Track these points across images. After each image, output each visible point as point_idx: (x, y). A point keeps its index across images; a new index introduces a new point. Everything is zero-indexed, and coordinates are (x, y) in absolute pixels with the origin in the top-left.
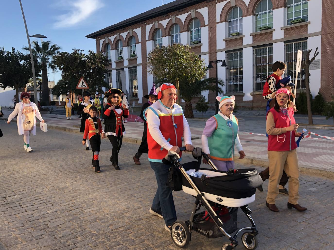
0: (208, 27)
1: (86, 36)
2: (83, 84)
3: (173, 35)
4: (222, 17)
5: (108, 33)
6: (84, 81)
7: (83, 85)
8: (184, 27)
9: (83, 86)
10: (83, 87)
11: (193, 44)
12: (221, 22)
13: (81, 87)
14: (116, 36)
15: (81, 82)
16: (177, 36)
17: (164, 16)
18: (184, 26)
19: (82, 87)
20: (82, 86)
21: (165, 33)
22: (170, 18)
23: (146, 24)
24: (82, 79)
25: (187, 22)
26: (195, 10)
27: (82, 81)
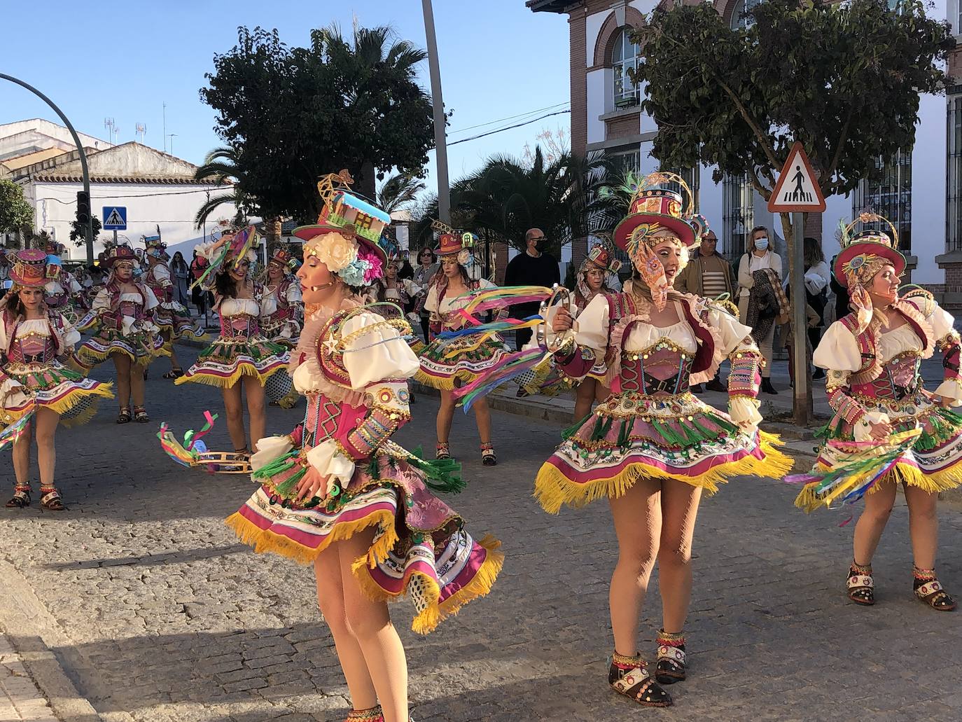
1: (527, 4)
2: (799, 186)
6: (804, 171)
7: (799, 191)
9: (802, 194)
10: (799, 203)
13: (792, 203)
15: (792, 172)
19: (796, 203)
20: (795, 194)
24: (798, 153)
27: (798, 168)
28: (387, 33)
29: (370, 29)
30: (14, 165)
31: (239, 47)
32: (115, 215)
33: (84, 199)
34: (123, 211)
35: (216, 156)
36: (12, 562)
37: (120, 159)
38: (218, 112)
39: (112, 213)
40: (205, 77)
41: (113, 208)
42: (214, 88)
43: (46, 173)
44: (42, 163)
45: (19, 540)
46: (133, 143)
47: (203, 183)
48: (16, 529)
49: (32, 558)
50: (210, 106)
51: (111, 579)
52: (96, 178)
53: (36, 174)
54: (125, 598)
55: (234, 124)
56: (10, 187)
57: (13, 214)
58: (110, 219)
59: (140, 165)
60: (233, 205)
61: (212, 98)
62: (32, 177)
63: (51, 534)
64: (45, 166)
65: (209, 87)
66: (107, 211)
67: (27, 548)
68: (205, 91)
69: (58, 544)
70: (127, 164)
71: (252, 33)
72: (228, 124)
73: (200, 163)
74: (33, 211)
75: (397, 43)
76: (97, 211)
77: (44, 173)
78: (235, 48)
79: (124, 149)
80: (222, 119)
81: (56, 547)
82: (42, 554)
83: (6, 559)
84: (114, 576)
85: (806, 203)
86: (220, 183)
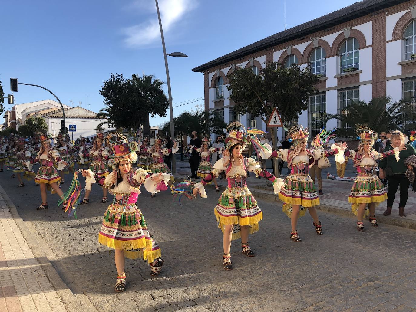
0: (371, 48)
1: (192, 70)
2: (276, 120)
3: (313, 62)
4: (397, 32)
5: (221, 64)
6: (277, 115)
7: (276, 121)
8: (332, 51)
9: (277, 122)
10: (276, 124)
11: (346, 72)
12: (394, 39)
13: (274, 124)
14: (231, 67)
15: (274, 116)
16: (318, 63)
17: (302, 38)
18: (332, 49)
19: (275, 124)
20: (275, 122)
21: (303, 60)
22: (310, 40)
23: (273, 50)
24: (275, 110)
25: (337, 45)
26: (350, 27)
27: (275, 115)
28: (153, 77)
29: (148, 75)
30: (42, 113)
31: (111, 79)
32: (73, 127)
33: (63, 123)
34: (75, 126)
35: (103, 110)
36: (41, 235)
37: (74, 111)
38: (104, 97)
39: (72, 127)
40: (101, 87)
41: (72, 125)
42: (103, 90)
43: (52, 115)
44: (51, 112)
45: (43, 227)
46: (78, 107)
47: (99, 118)
48: (42, 223)
49: (47, 233)
50: (102, 95)
51: (73, 240)
52: (67, 117)
53: (49, 115)
54: (78, 246)
55: (109, 101)
56: (41, 119)
57: (42, 127)
58: (71, 128)
59: (80, 113)
60: (107, 124)
61: (103, 93)
62: (48, 116)
63: (53, 225)
64: (52, 113)
65: (102, 90)
66: (70, 126)
67: (46, 230)
68: (101, 91)
69: (56, 228)
70: (76, 113)
71: (115, 75)
72: (107, 101)
73: (98, 112)
74: (48, 126)
75: (156, 79)
76: (67, 126)
77: (51, 115)
78: (110, 79)
79: (75, 108)
80: (105, 99)
81: (55, 229)
82: (50, 232)
83: (38, 234)
84: (74, 239)
85: (278, 124)
86: (103, 118)
